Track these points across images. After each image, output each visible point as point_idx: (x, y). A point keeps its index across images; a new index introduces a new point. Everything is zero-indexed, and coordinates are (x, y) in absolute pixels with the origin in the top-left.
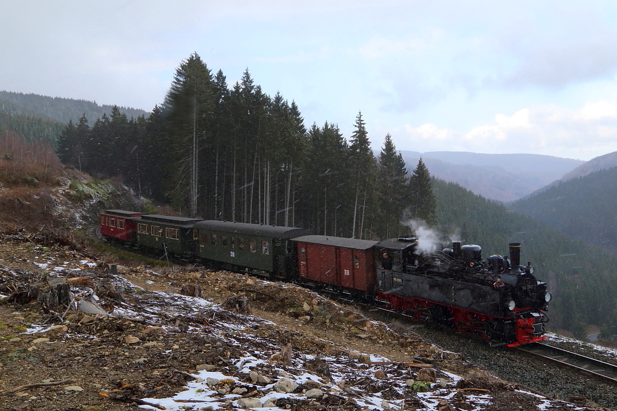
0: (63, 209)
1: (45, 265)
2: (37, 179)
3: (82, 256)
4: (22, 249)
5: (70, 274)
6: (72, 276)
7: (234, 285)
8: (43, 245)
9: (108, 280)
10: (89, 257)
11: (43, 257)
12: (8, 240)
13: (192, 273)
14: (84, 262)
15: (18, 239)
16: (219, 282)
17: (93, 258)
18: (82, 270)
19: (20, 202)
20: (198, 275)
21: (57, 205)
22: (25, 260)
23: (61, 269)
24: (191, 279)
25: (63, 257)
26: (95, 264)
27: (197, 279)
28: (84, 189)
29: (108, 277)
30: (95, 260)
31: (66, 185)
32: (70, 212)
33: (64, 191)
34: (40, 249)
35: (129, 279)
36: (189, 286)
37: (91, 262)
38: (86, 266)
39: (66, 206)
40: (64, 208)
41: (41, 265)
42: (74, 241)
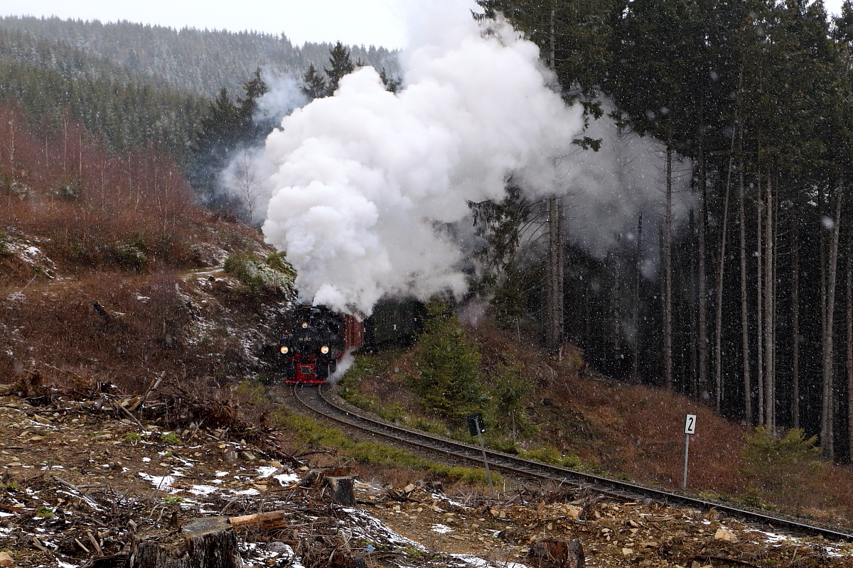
0: (208, 329)
1: (169, 480)
2: (142, 248)
3: (263, 456)
4: (108, 436)
5: (234, 506)
6: (237, 509)
7: (678, 542)
8: (162, 426)
9: (331, 524)
10: (279, 457)
11: (162, 459)
12: (74, 414)
13: (556, 506)
14: (266, 472)
15: (98, 411)
16: (634, 531)
17: (291, 462)
18: (263, 494)
19: (102, 312)
20: (574, 511)
21: (194, 319)
22: (117, 468)
23: (207, 490)
24: (554, 522)
25: (214, 459)
26: (293, 477)
27: (572, 523)
28: (262, 274)
29: (329, 512)
30: (296, 466)
31: (216, 263)
32: (226, 335)
33: (211, 279)
34: (155, 437)
35: (385, 519)
36: (549, 541)
37: (285, 472)
38: (272, 482)
39: (217, 320)
40: (212, 325)
41: (157, 480)
42: (240, 415)
